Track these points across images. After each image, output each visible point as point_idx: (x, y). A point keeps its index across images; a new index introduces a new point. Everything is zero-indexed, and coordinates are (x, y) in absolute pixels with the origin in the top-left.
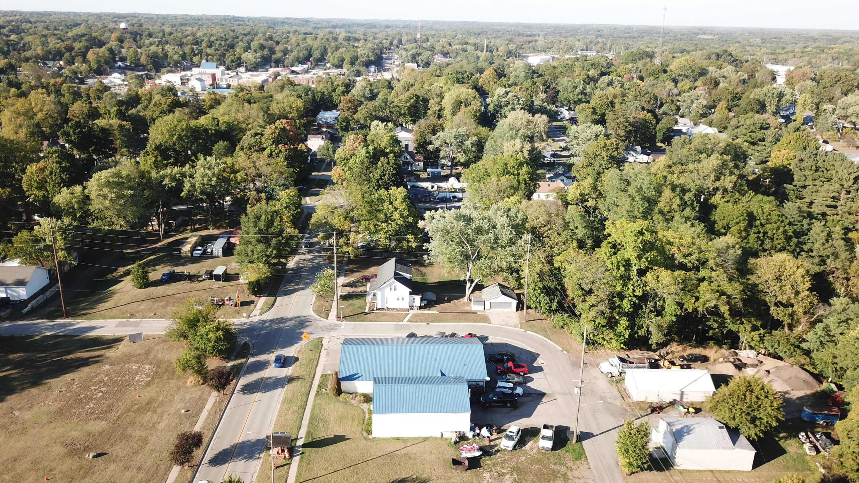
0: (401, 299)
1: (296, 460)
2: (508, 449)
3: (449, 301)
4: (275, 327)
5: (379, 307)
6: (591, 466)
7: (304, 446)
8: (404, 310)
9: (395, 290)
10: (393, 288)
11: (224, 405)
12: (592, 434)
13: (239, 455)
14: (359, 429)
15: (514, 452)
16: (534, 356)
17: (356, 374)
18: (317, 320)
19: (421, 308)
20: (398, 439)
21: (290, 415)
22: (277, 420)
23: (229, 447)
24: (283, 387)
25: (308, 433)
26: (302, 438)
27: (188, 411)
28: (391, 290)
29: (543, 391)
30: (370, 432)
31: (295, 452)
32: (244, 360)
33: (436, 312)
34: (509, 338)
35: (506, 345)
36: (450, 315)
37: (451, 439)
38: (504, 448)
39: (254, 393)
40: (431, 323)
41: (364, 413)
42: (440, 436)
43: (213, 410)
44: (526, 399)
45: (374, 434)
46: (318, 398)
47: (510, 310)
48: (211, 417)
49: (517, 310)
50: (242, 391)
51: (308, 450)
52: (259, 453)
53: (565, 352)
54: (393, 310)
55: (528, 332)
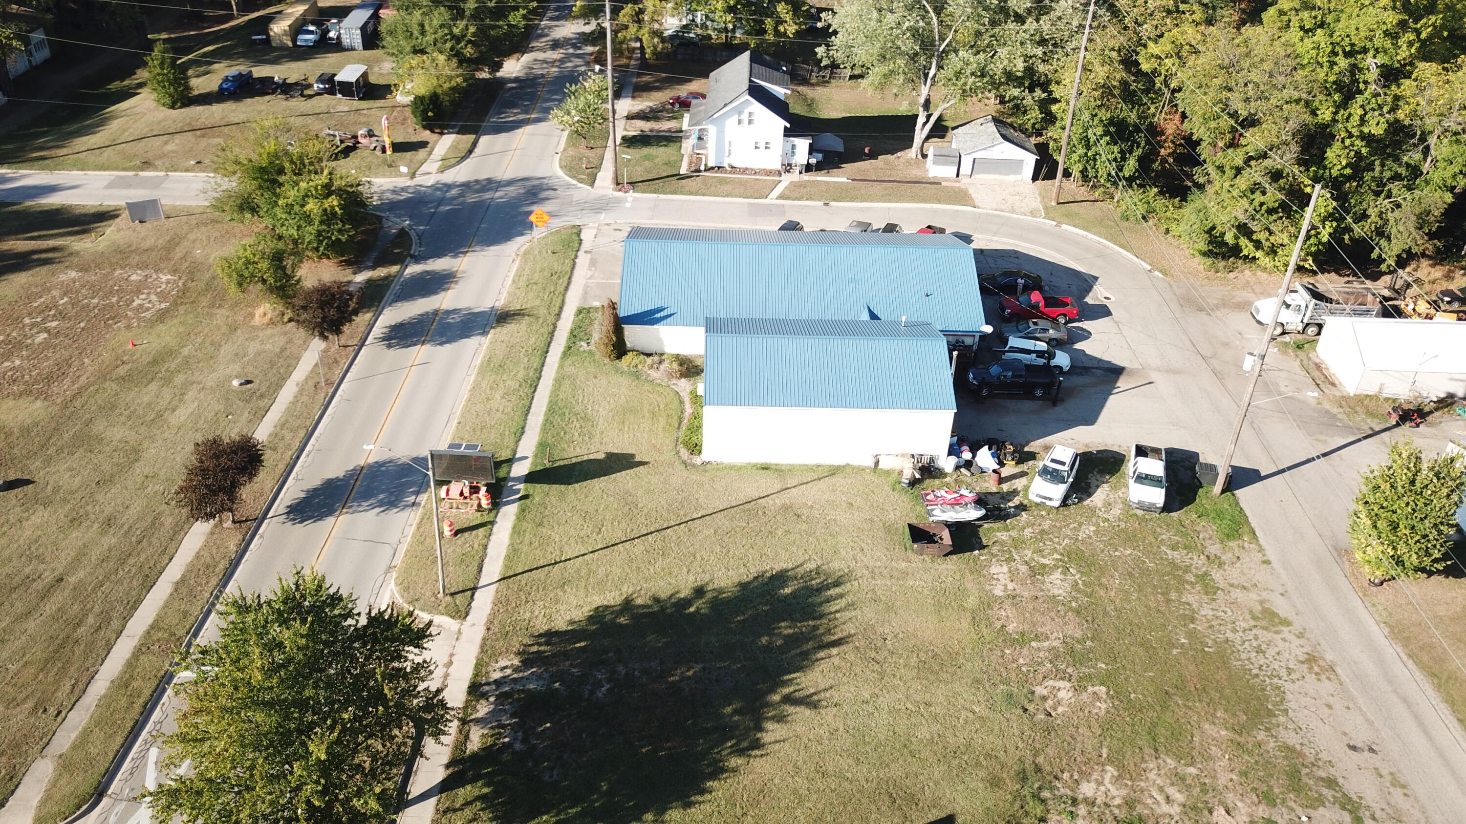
0: (762, 145)
1: (509, 513)
2: (1048, 503)
3: (873, 156)
4: (471, 198)
5: (711, 164)
6: (1271, 555)
7: (532, 478)
8: (769, 173)
9: (750, 122)
10: (745, 117)
11: (338, 372)
12: (1257, 472)
13: (366, 495)
14: (669, 442)
15: (1065, 511)
16: (1086, 283)
17: (661, 310)
18: (569, 186)
19: (808, 168)
20: (765, 468)
21: (497, 400)
22: (466, 411)
23: (341, 474)
24: (485, 333)
25: (542, 446)
26: (526, 458)
27: (249, 382)
28: (740, 122)
29: (1118, 361)
30: (695, 448)
31: (505, 492)
32: (394, 269)
33: (844, 180)
34: (1021, 238)
35: (1015, 255)
36: (878, 187)
37: (901, 473)
38: (1039, 500)
39: (415, 345)
40: (832, 203)
41: (682, 402)
42: (871, 463)
43: (311, 383)
44: (1078, 380)
45: (707, 455)
46: (569, 361)
47: (1018, 177)
48: (305, 398)
49: (1035, 178)
50: (384, 339)
51: (539, 490)
52: (417, 493)
53: (1157, 273)
54: (744, 171)
55: (1064, 227)
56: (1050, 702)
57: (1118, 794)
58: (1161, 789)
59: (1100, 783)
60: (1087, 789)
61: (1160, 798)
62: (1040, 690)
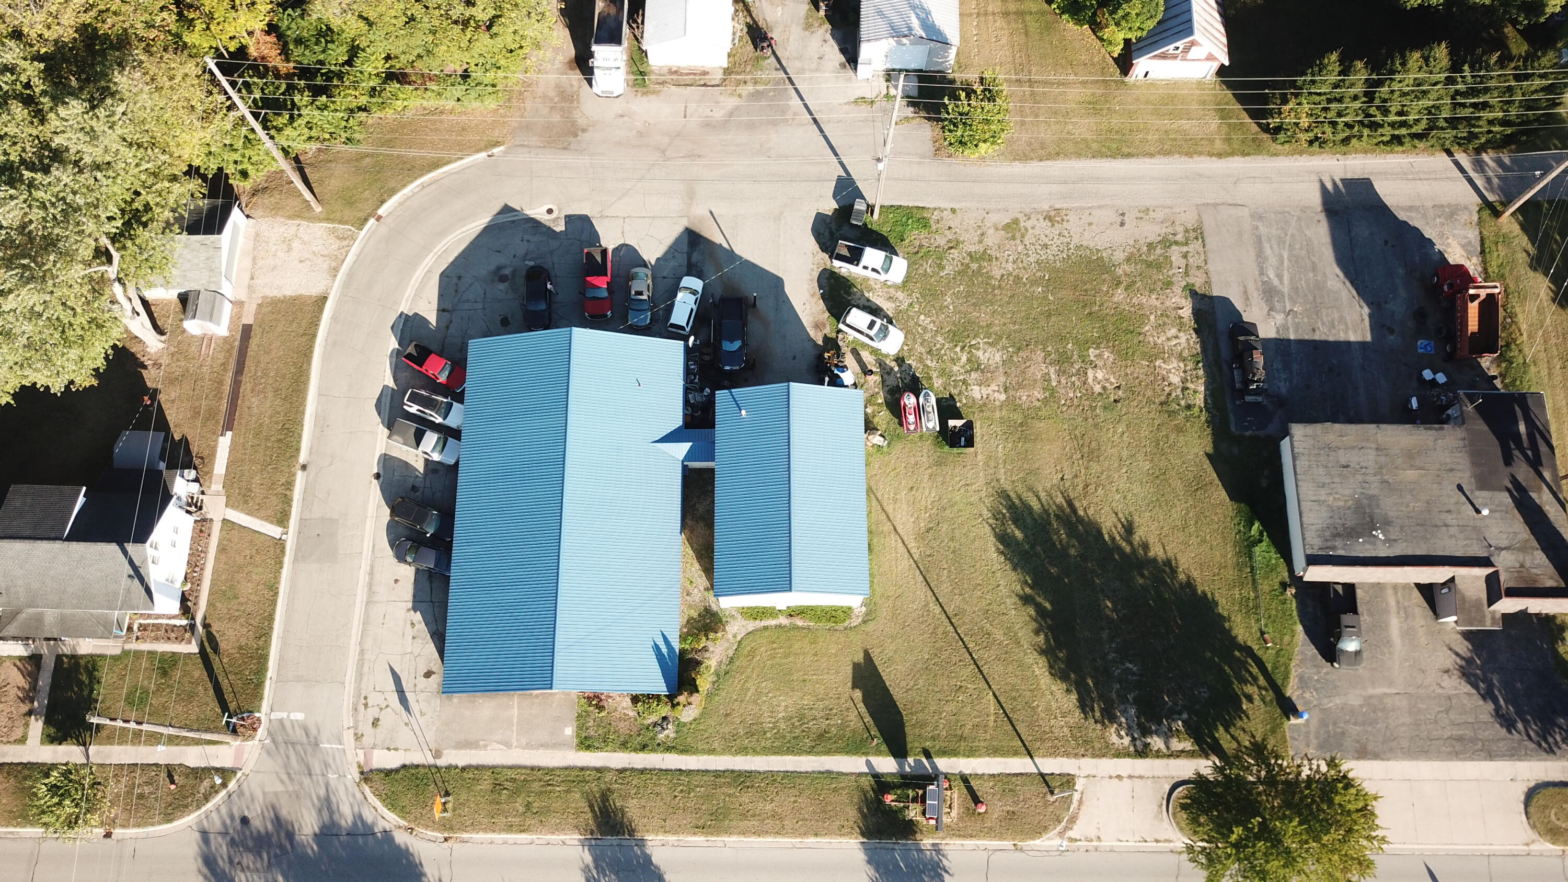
1: (944, 764)
6: (944, 205)
7: (899, 751)
8: (202, 532)
12: (840, 180)
14: (833, 637)
16: (516, 221)
18: (233, 802)
19: (201, 482)
24: (642, 844)
25: (854, 747)
26: (868, 763)
30: (844, 612)
31: (921, 772)
33: (220, 439)
40: (303, 458)
41: (766, 628)
45: (853, 603)
51: (912, 742)
53: (495, 151)
55: (383, 213)
56: (1107, 385)
57: (1174, 364)
58: (1168, 339)
59: (1169, 371)
60: (1175, 379)
61: (1174, 342)
62: (1097, 389)
